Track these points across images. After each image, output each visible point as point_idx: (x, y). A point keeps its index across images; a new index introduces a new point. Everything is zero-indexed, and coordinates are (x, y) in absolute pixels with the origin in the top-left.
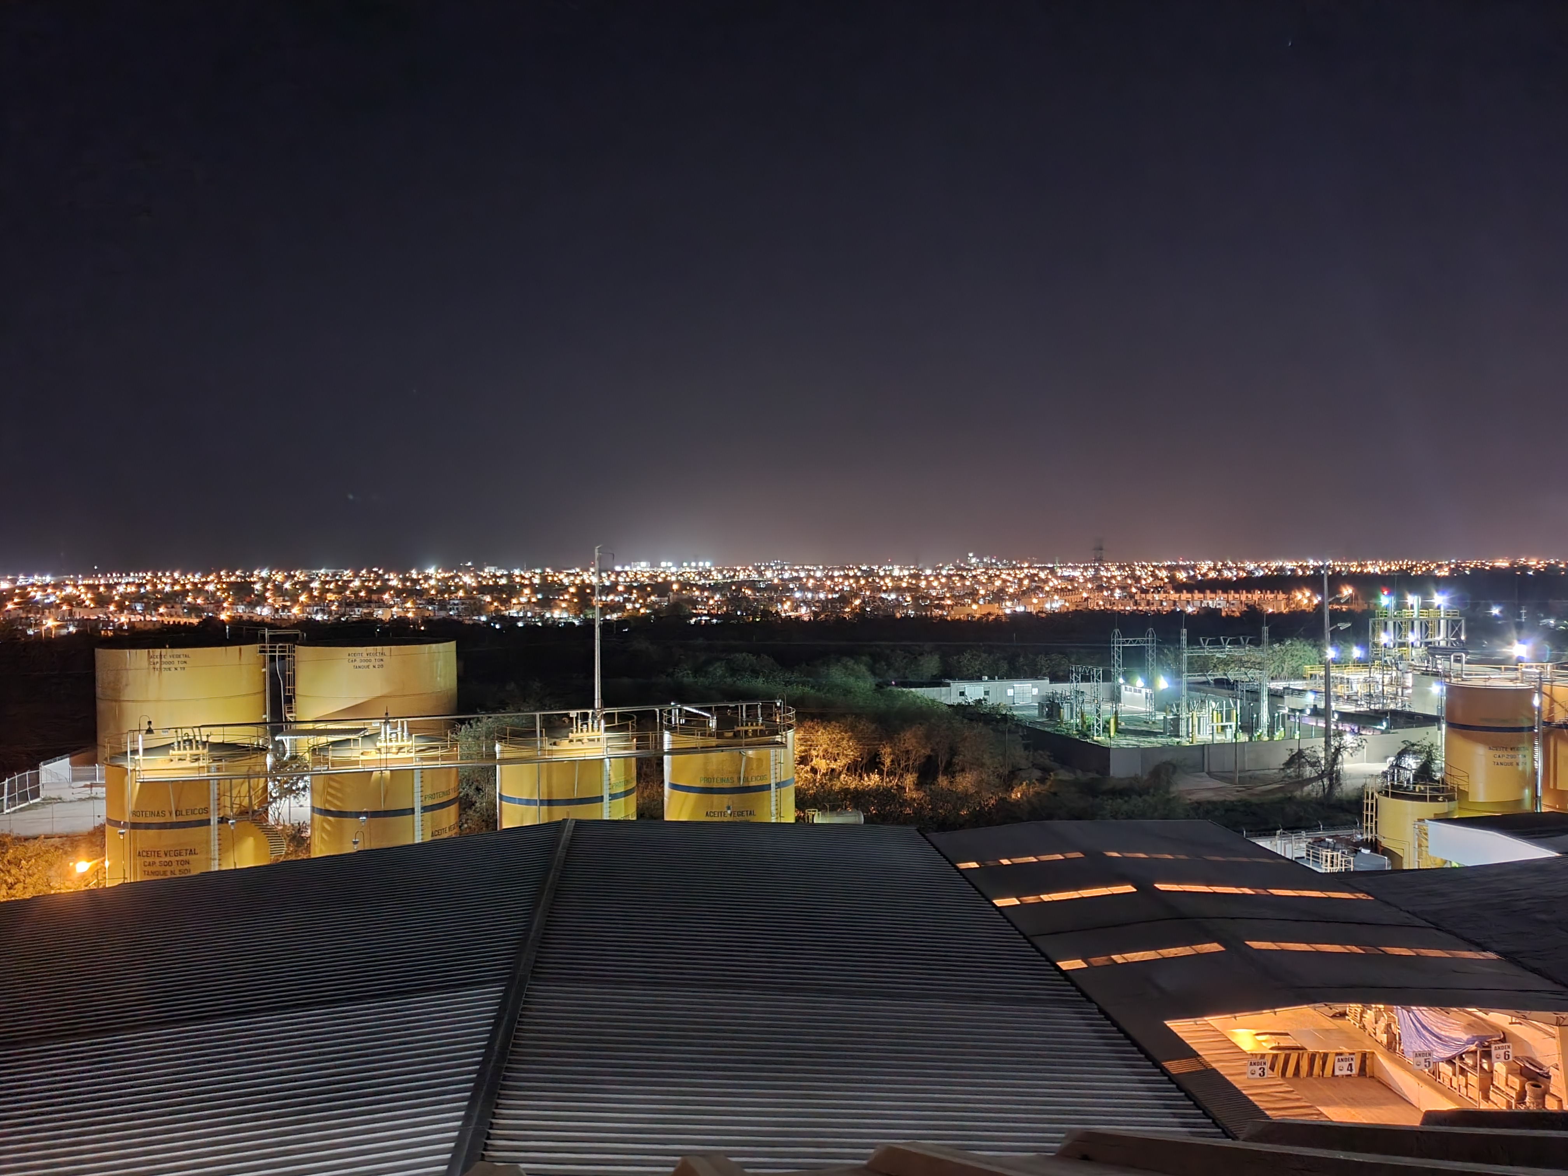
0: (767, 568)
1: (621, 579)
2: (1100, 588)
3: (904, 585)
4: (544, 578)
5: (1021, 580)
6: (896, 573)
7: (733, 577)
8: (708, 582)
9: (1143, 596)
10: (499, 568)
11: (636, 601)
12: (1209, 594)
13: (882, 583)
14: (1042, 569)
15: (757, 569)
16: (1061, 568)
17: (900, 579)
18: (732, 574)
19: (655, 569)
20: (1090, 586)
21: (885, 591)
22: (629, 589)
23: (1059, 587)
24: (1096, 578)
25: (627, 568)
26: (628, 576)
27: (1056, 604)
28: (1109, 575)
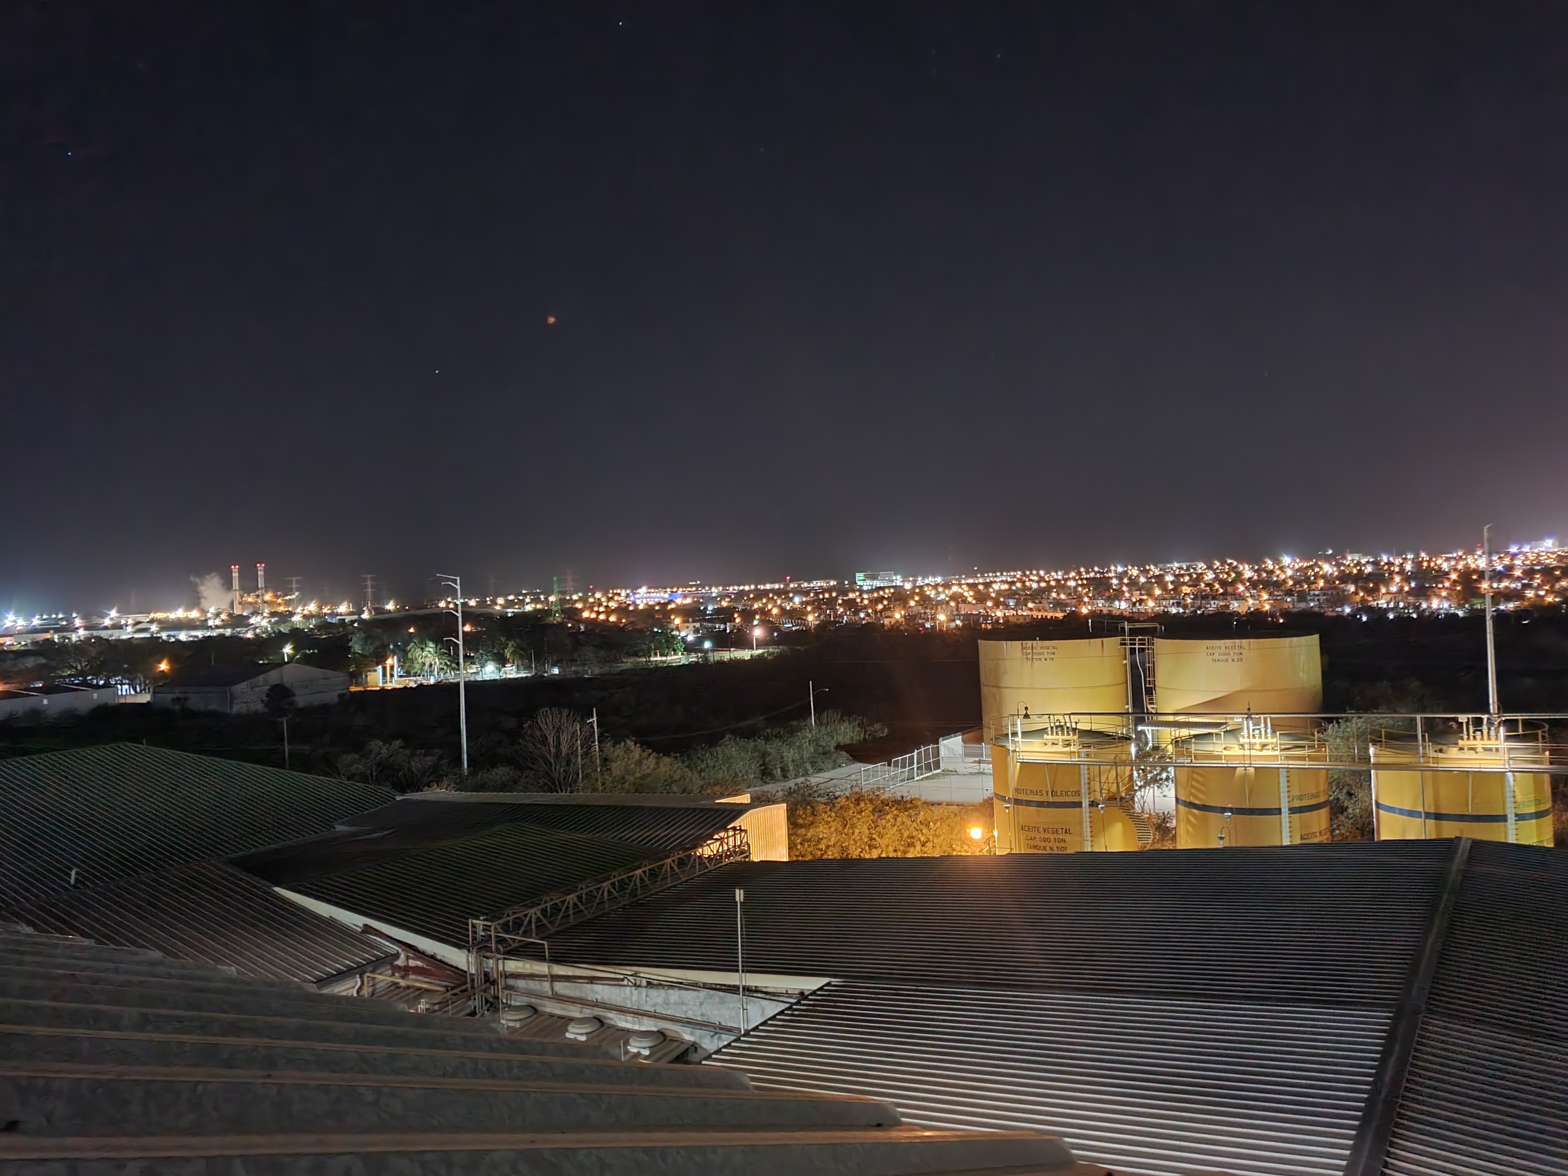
1: (1518, 562)
4: (1418, 564)
10: (1365, 554)
11: (1539, 587)
22: (1529, 573)
25: (1526, 549)
26: (1527, 558)
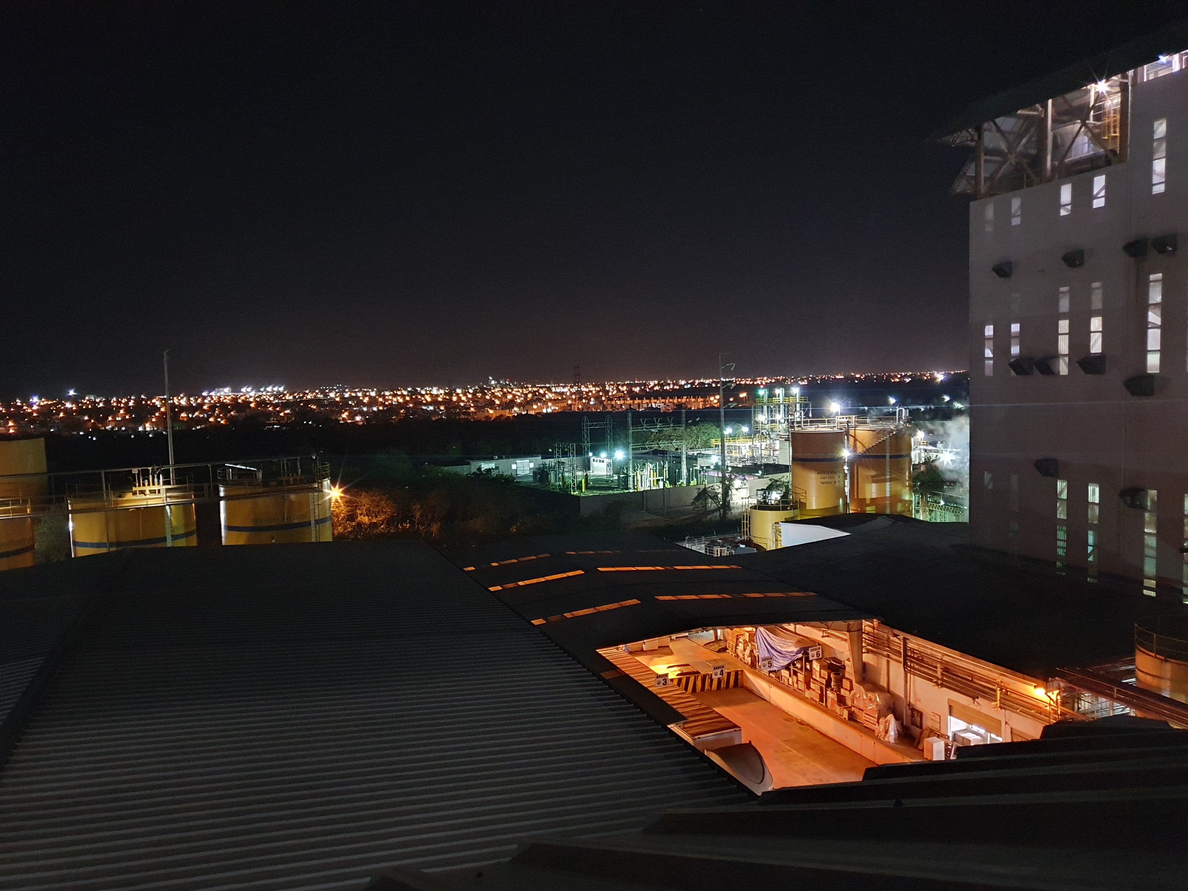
0: (330, 391)
1: (206, 401)
2: (581, 399)
3: (440, 399)
5: (526, 395)
6: (435, 391)
7: (302, 397)
8: (280, 401)
9: (609, 402)
11: (218, 416)
12: (653, 401)
13: (423, 399)
14: (541, 388)
15: (322, 392)
16: (555, 387)
17: (437, 396)
18: (301, 395)
19: (236, 394)
20: (574, 397)
21: (425, 405)
22: (213, 407)
23: (553, 398)
24: (579, 392)
25: (212, 394)
26: (212, 399)
27: (550, 409)
28: (587, 390)
